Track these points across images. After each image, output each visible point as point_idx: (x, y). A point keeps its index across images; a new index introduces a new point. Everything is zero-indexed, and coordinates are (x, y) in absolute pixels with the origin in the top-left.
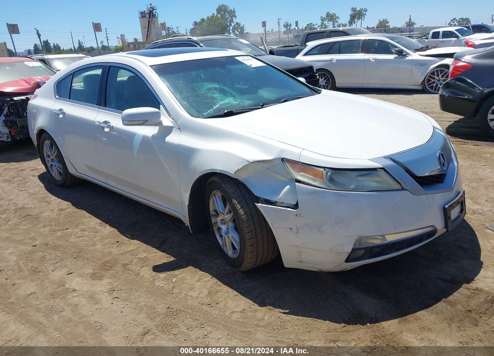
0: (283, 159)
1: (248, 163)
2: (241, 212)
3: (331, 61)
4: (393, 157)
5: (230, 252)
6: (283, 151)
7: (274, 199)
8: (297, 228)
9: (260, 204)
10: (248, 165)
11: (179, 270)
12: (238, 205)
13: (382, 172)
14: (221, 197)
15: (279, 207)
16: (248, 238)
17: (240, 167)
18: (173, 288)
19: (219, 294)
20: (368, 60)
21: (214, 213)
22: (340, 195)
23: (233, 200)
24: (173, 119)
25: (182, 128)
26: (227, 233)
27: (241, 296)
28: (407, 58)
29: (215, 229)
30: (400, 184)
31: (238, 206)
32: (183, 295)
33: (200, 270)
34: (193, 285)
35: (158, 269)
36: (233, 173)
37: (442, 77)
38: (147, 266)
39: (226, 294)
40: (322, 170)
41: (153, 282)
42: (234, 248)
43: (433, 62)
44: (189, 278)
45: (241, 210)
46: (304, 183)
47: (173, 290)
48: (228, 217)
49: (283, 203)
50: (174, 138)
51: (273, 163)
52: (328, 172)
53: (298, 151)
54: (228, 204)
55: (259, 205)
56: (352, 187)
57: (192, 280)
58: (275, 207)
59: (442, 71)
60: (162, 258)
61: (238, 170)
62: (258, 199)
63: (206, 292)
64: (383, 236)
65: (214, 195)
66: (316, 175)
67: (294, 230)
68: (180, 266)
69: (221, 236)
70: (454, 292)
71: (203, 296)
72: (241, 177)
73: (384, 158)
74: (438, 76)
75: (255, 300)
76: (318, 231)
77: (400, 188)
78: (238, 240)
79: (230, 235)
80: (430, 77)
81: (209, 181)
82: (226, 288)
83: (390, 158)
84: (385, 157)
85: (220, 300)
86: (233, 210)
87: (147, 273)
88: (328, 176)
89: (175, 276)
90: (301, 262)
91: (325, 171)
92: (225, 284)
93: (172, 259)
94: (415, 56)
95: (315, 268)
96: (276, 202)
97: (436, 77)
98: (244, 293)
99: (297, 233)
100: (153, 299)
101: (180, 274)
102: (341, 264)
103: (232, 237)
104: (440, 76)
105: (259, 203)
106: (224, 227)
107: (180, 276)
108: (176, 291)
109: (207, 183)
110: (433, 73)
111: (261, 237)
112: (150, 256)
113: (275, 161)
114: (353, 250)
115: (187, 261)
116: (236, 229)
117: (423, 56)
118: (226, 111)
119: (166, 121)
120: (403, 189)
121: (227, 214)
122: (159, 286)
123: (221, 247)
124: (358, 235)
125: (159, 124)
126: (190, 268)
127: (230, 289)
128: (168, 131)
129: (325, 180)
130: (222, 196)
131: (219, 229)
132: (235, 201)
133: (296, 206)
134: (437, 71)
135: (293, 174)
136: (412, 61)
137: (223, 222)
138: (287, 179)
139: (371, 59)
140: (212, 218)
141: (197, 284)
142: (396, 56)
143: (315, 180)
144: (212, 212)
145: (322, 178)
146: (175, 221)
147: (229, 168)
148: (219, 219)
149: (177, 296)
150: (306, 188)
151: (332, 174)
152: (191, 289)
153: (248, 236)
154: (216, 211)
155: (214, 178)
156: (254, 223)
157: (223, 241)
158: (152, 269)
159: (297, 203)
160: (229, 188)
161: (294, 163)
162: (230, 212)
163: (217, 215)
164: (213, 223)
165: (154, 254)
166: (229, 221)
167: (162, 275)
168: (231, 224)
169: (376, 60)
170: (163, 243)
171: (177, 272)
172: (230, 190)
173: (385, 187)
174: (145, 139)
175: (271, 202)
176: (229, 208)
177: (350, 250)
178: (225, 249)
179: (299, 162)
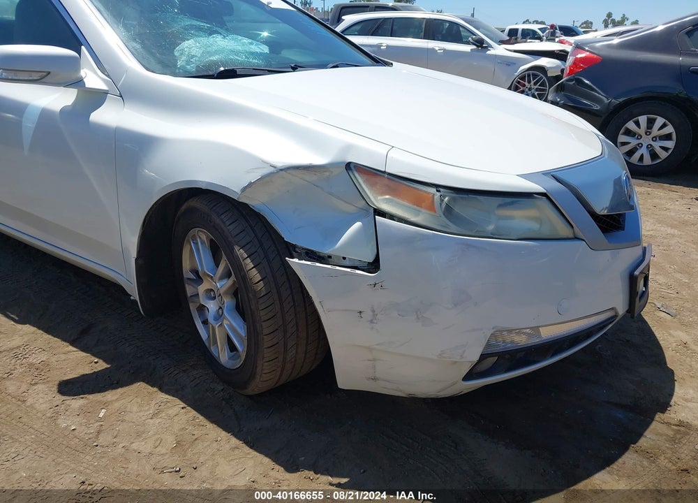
0: (349, 166)
1: (272, 169)
2: (255, 275)
3: (379, 46)
4: (559, 175)
5: (224, 357)
6: (348, 148)
7: (326, 251)
8: (373, 311)
9: (296, 260)
10: (271, 174)
11: (114, 391)
12: (249, 260)
13: (543, 202)
14: (207, 244)
15: (338, 268)
16: (266, 331)
17: (254, 177)
18: (99, 432)
19: (200, 446)
20: (433, 50)
21: (192, 276)
22: (468, 245)
23: (236, 248)
24: (108, 76)
25: (127, 93)
26: (219, 316)
27: (246, 449)
28: (488, 52)
29: (193, 308)
30: (572, 227)
31: (249, 264)
32: (119, 449)
33: (161, 389)
34: (144, 425)
35: (69, 388)
36: (239, 192)
37: (535, 84)
38: (45, 381)
39: (215, 444)
40: (433, 190)
41: (54, 419)
42: (232, 348)
43: (525, 62)
44: (135, 409)
45: (254, 272)
46: (392, 217)
47: (97, 437)
48: (223, 285)
49: (344, 258)
50: (108, 115)
51: (327, 174)
52: (445, 197)
53: (382, 150)
54: (224, 257)
55: (294, 262)
56: (491, 228)
57: (141, 414)
58: (329, 266)
59: (535, 76)
60: (80, 363)
61: (250, 184)
62: (292, 250)
63: (170, 441)
64: (536, 329)
65: (194, 238)
66: (418, 202)
67: (368, 315)
68: (117, 383)
69: (205, 322)
70: (645, 430)
71: (164, 451)
72: (254, 201)
73: (543, 174)
74: (529, 82)
75: (277, 457)
76: (418, 318)
77: (571, 236)
78: (243, 333)
79: (225, 322)
80: (519, 82)
81: (183, 208)
82: (214, 432)
83: (554, 175)
84: (545, 173)
85: (201, 459)
86: (236, 269)
87: (44, 397)
88: (444, 206)
89: (105, 405)
90: (375, 379)
91: (439, 194)
92: (213, 422)
93: (102, 365)
94: (500, 50)
95: (401, 391)
96: (330, 257)
97: (526, 84)
98: (255, 442)
99: (371, 322)
100: (49, 459)
101: (117, 400)
102: (454, 384)
103: (231, 326)
104: (532, 83)
105: (293, 258)
106: (212, 306)
107: (117, 405)
108: (105, 439)
109: (179, 213)
110: (523, 78)
111: (295, 329)
112: (54, 359)
113: (331, 169)
114: (483, 357)
115: (132, 371)
116: (240, 310)
117: (511, 51)
118: (222, 69)
119: (93, 79)
120: (576, 238)
121: (221, 278)
122: (66, 428)
123: (204, 343)
124: (493, 328)
125: (78, 83)
126: (140, 386)
127: (224, 434)
128: (96, 99)
129: (440, 212)
130: (211, 240)
131: (202, 309)
132: (241, 253)
133: (374, 266)
134: (529, 75)
135: (371, 197)
136: (496, 56)
137: (211, 294)
138: (355, 208)
139: (437, 49)
140: (186, 285)
141: (152, 421)
142: (474, 47)
143: (417, 213)
144: (187, 274)
145: (431, 208)
146: (109, 289)
147: (231, 180)
148: (202, 289)
149: (105, 453)
150: (400, 229)
151: (452, 199)
152: (139, 435)
153: (266, 328)
154: (196, 272)
155: (194, 203)
156: (280, 300)
157: (208, 332)
158: (55, 389)
159: (377, 259)
160: (228, 223)
161: (372, 173)
162: (227, 275)
163: (199, 279)
164: (189, 295)
165: (63, 357)
166: (226, 293)
167: (76, 403)
168: (228, 302)
169: (444, 50)
170: (85, 332)
171: (110, 395)
172: (230, 227)
173: (546, 232)
174: (46, 115)
175: (320, 257)
176: (226, 267)
177: (476, 358)
178: (213, 349)
179: (384, 172)
